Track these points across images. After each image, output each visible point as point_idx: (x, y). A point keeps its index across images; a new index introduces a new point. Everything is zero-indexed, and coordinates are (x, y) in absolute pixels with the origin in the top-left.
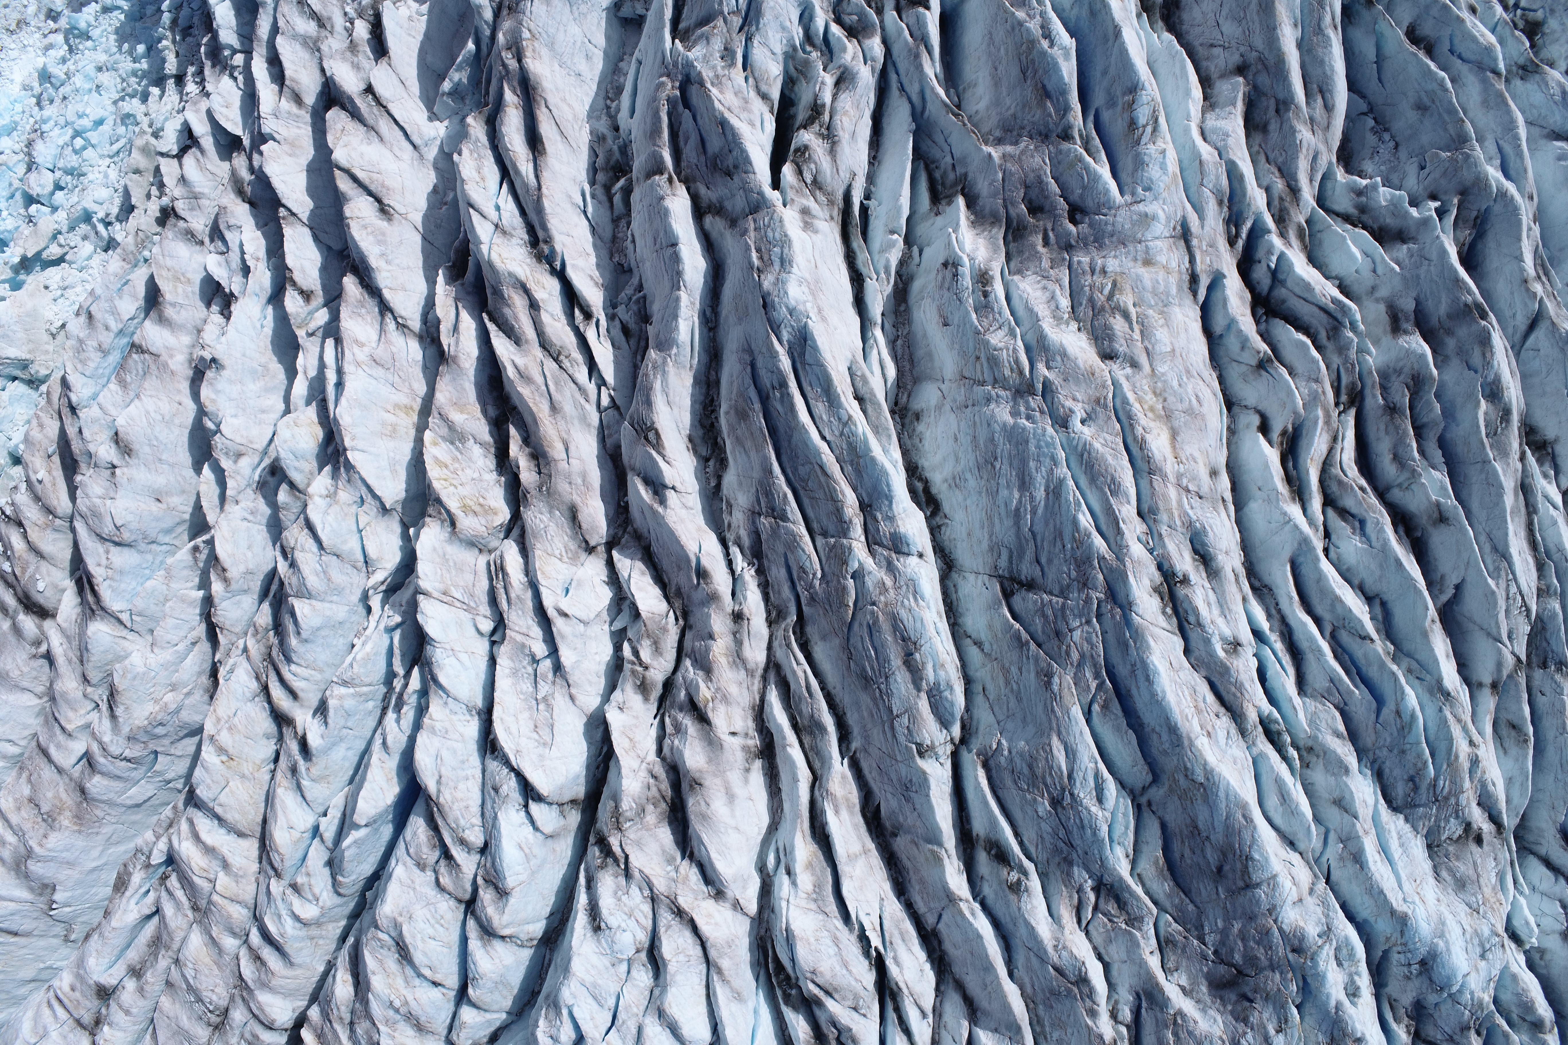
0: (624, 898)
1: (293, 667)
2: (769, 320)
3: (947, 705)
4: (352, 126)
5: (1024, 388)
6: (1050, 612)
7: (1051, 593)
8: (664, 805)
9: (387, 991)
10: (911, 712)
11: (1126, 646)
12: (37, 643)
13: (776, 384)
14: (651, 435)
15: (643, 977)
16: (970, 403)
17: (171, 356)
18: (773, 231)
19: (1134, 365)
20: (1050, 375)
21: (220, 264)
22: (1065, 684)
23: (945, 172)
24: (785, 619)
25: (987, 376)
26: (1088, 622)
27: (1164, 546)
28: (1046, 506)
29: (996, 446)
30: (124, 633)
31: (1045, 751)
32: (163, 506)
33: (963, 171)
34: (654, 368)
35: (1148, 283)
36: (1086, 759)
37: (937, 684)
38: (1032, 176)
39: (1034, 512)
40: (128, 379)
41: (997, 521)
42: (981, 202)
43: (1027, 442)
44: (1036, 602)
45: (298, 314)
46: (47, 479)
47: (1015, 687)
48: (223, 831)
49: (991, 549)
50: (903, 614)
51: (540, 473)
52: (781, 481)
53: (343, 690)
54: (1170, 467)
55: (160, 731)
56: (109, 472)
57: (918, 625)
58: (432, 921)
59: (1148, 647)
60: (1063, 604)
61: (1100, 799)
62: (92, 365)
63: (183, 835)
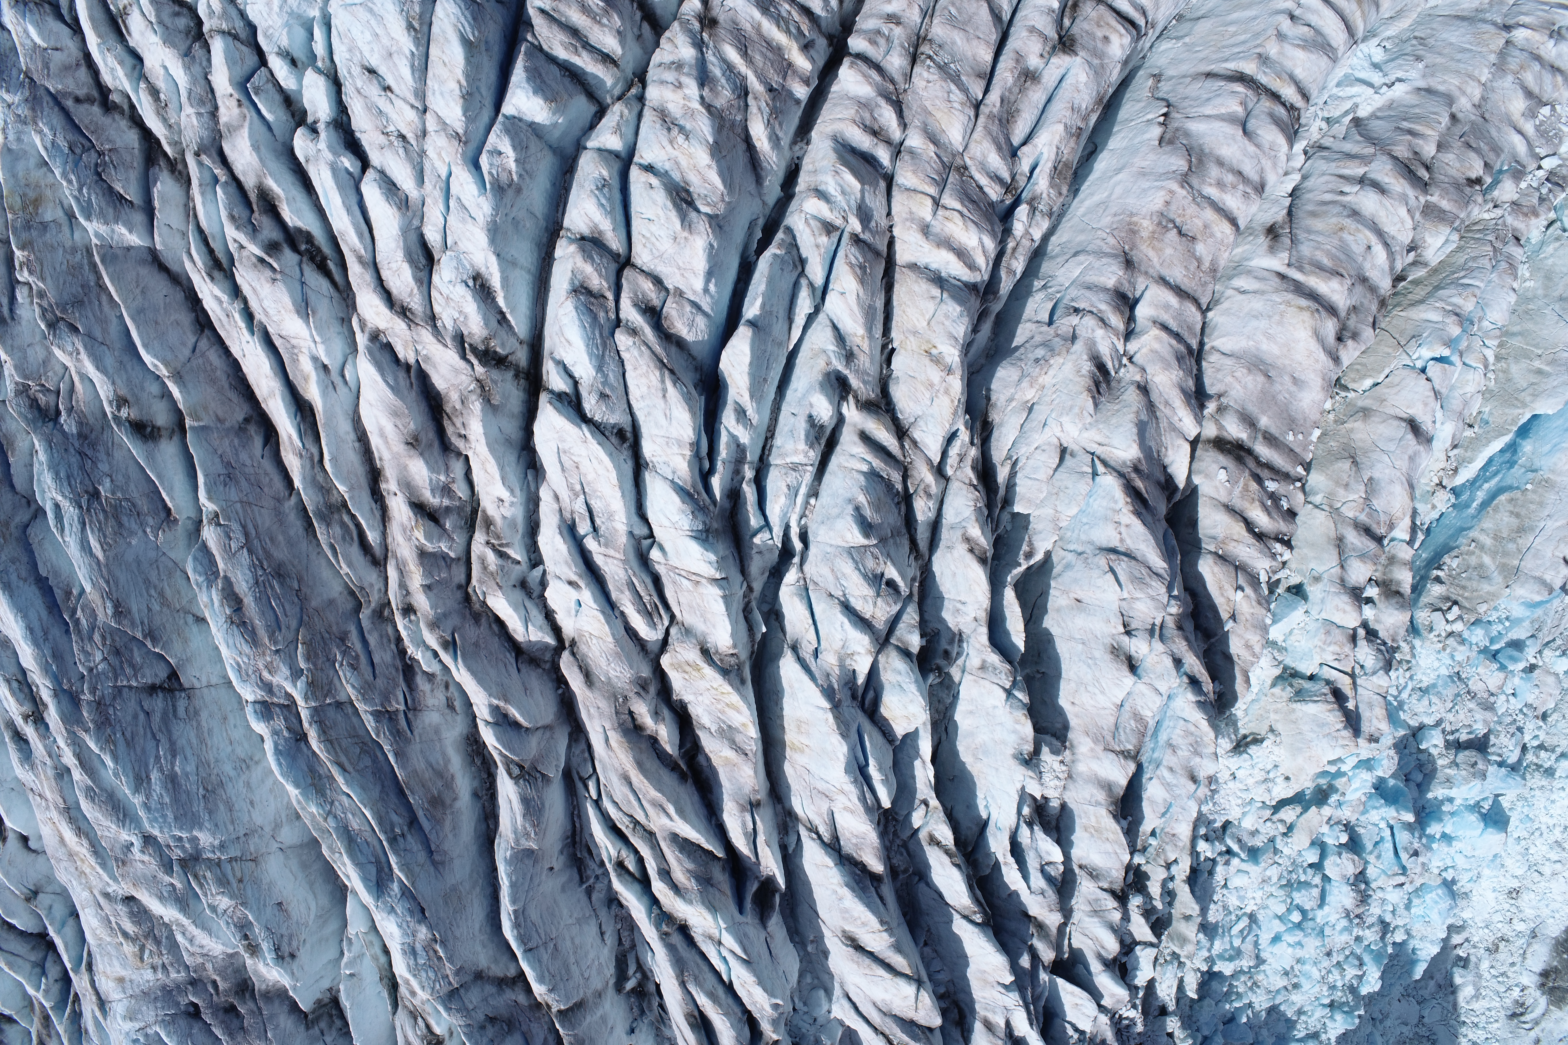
0: (456, 315)
1: (865, 468)
2: (414, 898)
3: (199, 568)
4: (909, 1013)
5: (190, 864)
6: (128, 670)
7: (130, 687)
8: (448, 410)
9: (692, 150)
10: (230, 555)
11: (54, 656)
12: (1221, 409)
13: (400, 840)
14: (516, 771)
15: (433, 236)
16: (243, 839)
17: (1092, 750)
18: (428, 978)
19: (106, 895)
20: (167, 879)
21: (1048, 853)
22: (101, 609)
23: (330, 1027)
24: (374, 611)
25: (227, 868)
26: (91, 670)
27: (45, 747)
28: (147, 765)
29: (206, 808)
30: (1099, 450)
31: (108, 544)
32: (1073, 595)
33: (311, 1032)
34: (527, 834)
35: (116, 963)
36: (72, 544)
37: (210, 587)
38: (239, 1039)
39: (157, 758)
40: (1132, 723)
41: (194, 741)
42: (286, 1008)
43: (176, 818)
44: (143, 676)
45: (936, 823)
46: (1230, 592)
47: (153, 592)
48: (933, 266)
49: (197, 713)
50: (246, 649)
51: (631, 713)
52: (386, 748)
53: (796, 459)
54: (55, 815)
55: (1040, 352)
56: (1133, 626)
57: (231, 642)
58: (653, 239)
59: (35, 659)
60: (116, 681)
61: (57, 506)
62: (1178, 731)
63: (979, 251)
